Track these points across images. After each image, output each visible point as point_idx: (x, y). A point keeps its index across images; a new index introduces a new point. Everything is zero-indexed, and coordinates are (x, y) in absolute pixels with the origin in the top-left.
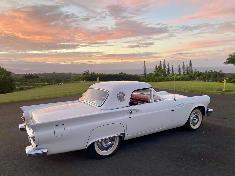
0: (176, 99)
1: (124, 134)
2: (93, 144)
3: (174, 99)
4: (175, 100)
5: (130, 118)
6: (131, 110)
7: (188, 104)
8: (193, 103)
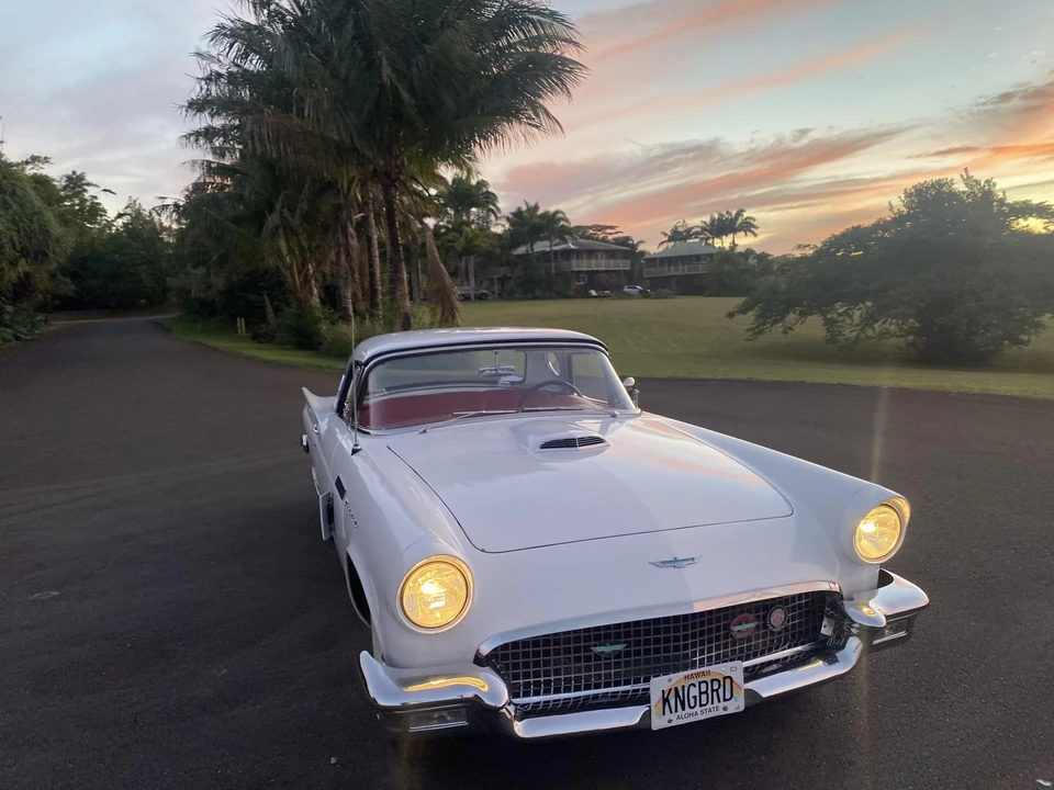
4: (355, 451)
6: (317, 422)
7: (347, 505)
8: (353, 518)
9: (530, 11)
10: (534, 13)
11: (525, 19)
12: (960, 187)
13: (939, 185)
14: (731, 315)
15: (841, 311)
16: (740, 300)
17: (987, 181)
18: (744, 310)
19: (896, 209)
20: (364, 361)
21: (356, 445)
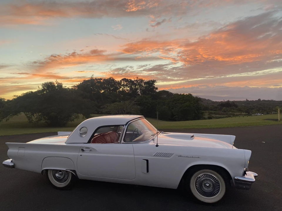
0: (158, 144)
1: (74, 171)
2: (47, 170)
3: (156, 144)
4: (157, 146)
5: (81, 155)
6: (83, 147)
7: (180, 156)
8: (192, 157)
17: (61, 83)
19: (40, 88)
20: (125, 124)
21: (157, 144)
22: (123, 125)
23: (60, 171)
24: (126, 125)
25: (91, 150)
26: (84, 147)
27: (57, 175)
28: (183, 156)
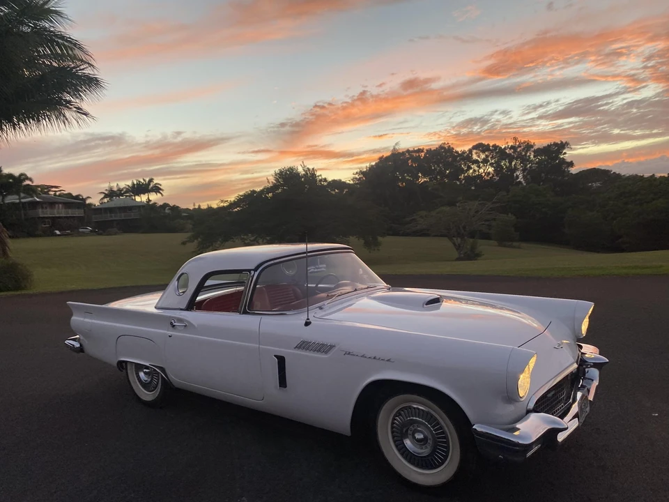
1: (164, 371)
2: (125, 363)
4: (307, 323)
5: (170, 336)
6: (173, 318)
7: (349, 354)
8: (375, 358)
9: (56, 36)
10: (60, 38)
11: (52, 41)
12: (301, 170)
13: (291, 169)
14: (184, 243)
15: (252, 238)
16: (189, 234)
17: (313, 169)
18: (191, 240)
19: (270, 181)
20: (253, 268)
21: (308, 319)
22: (249, 271)
23: (147, 367)
24: (255, 270)
25: (187, 326)
26: (175, 318)
27: (142, 374)
28: (354, 353)
